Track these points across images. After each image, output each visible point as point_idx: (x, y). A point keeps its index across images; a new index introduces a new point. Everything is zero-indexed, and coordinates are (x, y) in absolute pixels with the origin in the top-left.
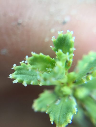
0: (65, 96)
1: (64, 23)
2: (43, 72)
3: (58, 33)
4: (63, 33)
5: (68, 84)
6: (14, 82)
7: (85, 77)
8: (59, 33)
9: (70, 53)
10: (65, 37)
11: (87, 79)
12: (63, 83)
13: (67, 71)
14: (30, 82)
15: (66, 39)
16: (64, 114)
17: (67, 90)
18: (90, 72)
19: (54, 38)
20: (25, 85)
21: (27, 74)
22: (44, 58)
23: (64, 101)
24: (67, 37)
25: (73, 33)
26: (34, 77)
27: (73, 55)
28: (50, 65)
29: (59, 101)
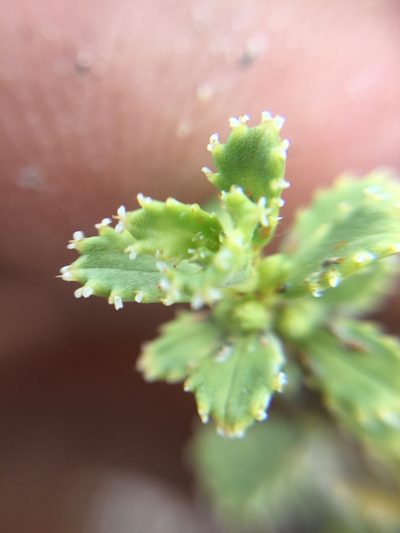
0: (246, 333)
1: (246, 62)
2: (178, 260)
3: (232, 125)
4: (248, 123)
5: (258, 295)
6: (78, 293)
7: (316, 274)
8: (233, 122)
9: (269, 195)
10: (254, 138)
11: (323, 281)
12: (241, 294)
13: (258, 252)
14: (135, 295)
15: (259, 147)
16: (242, 394)
17: (255, 314)
18: (334, 259)
19: (217, 142)
20: (119, 305)
21: (121, 265)
22: (183, 214)
23: (243, 350)
24: (263, 138)
25: (284, 124)
26: (145, 274)
27: (281, 203)
28: (202, 237)
29: (227, 350)
